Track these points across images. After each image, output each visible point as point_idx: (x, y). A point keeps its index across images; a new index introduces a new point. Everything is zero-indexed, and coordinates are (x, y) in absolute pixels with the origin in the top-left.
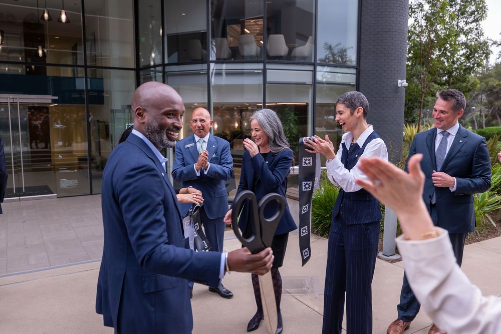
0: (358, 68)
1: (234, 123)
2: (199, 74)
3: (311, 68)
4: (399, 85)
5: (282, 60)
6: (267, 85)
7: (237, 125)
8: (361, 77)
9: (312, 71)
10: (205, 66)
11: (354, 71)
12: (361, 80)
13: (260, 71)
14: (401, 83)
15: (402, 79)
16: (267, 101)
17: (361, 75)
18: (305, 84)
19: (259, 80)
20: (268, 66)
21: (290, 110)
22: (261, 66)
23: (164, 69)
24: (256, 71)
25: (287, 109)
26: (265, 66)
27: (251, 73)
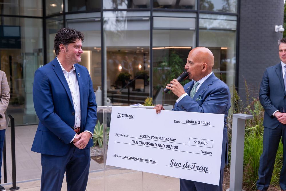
0: (238, 15)
1: (138, 65)
2: (94, 21)
3: (194, 15)
4: (276, 31)
5: (171, 8)
6: (154, 31)
7: (140, 67)
8: (241, 24)
9: (195, 18)
10: (98, 14)
11: (235, 18)
12: (241, 26)
13: (148, 18)
14: (278, 29)
15: (279, 25)
16: (154, 45)
17: (241, 21)
18: (188, 30)
19: (146, 26)
20: (154, 14)
21: (177, 54)
22: (148, 14)
23: (64, 17)
24: (144, 19)
25: (174, 52)
26: (151, 14)
27: (140, 20)
